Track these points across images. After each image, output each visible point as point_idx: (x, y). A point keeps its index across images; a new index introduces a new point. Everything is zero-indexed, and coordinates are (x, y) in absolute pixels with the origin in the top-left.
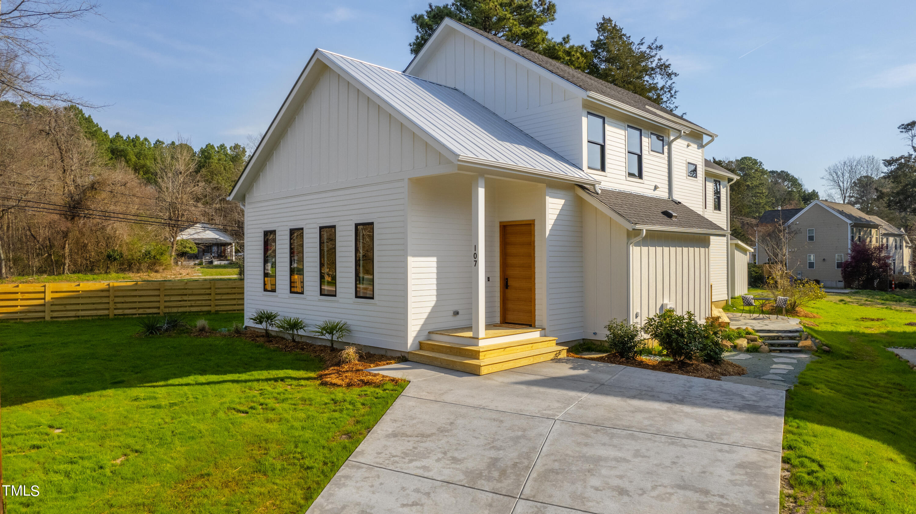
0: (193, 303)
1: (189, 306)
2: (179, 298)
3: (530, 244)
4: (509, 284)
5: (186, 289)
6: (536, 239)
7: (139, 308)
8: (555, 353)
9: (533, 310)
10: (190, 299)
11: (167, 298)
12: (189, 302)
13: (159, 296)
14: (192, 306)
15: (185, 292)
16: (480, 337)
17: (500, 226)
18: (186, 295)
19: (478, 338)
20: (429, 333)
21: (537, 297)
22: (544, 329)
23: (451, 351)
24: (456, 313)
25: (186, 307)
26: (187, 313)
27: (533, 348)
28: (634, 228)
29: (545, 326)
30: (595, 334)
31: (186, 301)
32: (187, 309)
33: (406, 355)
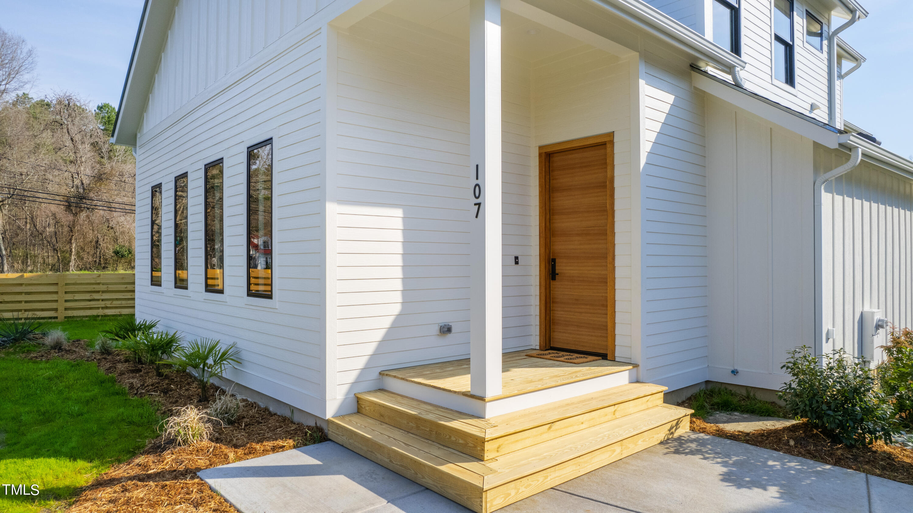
0: (108, 304)
1: (103, 308)
2: (87, 296)
3: (605, 187)
4: (558, 269)
5: (99, 284)
6: (616, 173)
7: (26, 310)
8: (668, 426)
9: (610, 325)
10: (102, 297)
11: (69, 297)
12: (103, 302)
13: (57, 293)
14: (107, 308)
15: (97, 288)
16: (489, 394)
17: (540, 155)
18: (98, 292)
19: (482, 399)
20: (380, 373)
21: (619, 296)
22: (636, 366)
23: (418, 427)
24: (446, 330)
25: (98, 308)
26: (100, 318)
27: (618, 414)
28: (842, 141)
29: (638, 358)
30: (735, 372)
31: (98, 300)
32: (101, 312)
33: (324, 426)
